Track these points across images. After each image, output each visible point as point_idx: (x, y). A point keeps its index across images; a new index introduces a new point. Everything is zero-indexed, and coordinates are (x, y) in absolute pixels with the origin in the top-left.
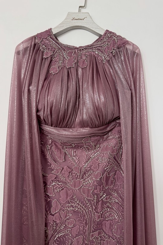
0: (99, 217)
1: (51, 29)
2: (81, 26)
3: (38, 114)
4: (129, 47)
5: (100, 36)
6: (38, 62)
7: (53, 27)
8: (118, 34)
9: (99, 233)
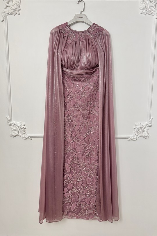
0: (88, 113)
1: (67, 22)
2: (82, 21)
3: (62, 62)
4: (104, 32)
5: (91, 26)
6: (61, 38)
7: (68, 22)
8: (99, 25)
9: (88, 121)
